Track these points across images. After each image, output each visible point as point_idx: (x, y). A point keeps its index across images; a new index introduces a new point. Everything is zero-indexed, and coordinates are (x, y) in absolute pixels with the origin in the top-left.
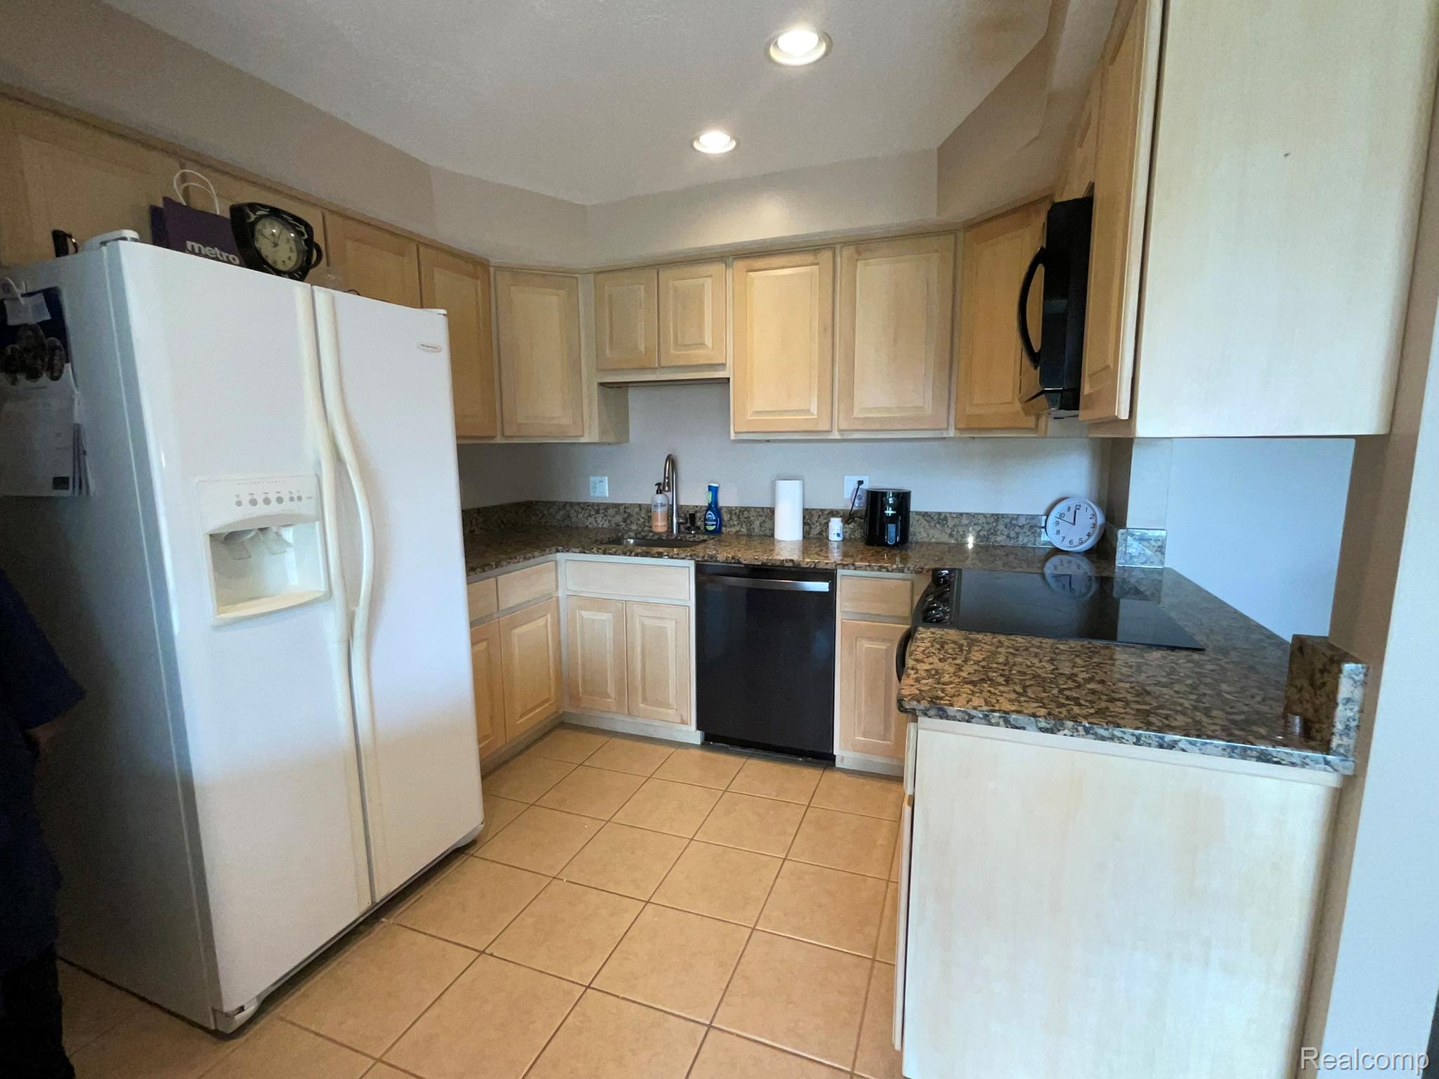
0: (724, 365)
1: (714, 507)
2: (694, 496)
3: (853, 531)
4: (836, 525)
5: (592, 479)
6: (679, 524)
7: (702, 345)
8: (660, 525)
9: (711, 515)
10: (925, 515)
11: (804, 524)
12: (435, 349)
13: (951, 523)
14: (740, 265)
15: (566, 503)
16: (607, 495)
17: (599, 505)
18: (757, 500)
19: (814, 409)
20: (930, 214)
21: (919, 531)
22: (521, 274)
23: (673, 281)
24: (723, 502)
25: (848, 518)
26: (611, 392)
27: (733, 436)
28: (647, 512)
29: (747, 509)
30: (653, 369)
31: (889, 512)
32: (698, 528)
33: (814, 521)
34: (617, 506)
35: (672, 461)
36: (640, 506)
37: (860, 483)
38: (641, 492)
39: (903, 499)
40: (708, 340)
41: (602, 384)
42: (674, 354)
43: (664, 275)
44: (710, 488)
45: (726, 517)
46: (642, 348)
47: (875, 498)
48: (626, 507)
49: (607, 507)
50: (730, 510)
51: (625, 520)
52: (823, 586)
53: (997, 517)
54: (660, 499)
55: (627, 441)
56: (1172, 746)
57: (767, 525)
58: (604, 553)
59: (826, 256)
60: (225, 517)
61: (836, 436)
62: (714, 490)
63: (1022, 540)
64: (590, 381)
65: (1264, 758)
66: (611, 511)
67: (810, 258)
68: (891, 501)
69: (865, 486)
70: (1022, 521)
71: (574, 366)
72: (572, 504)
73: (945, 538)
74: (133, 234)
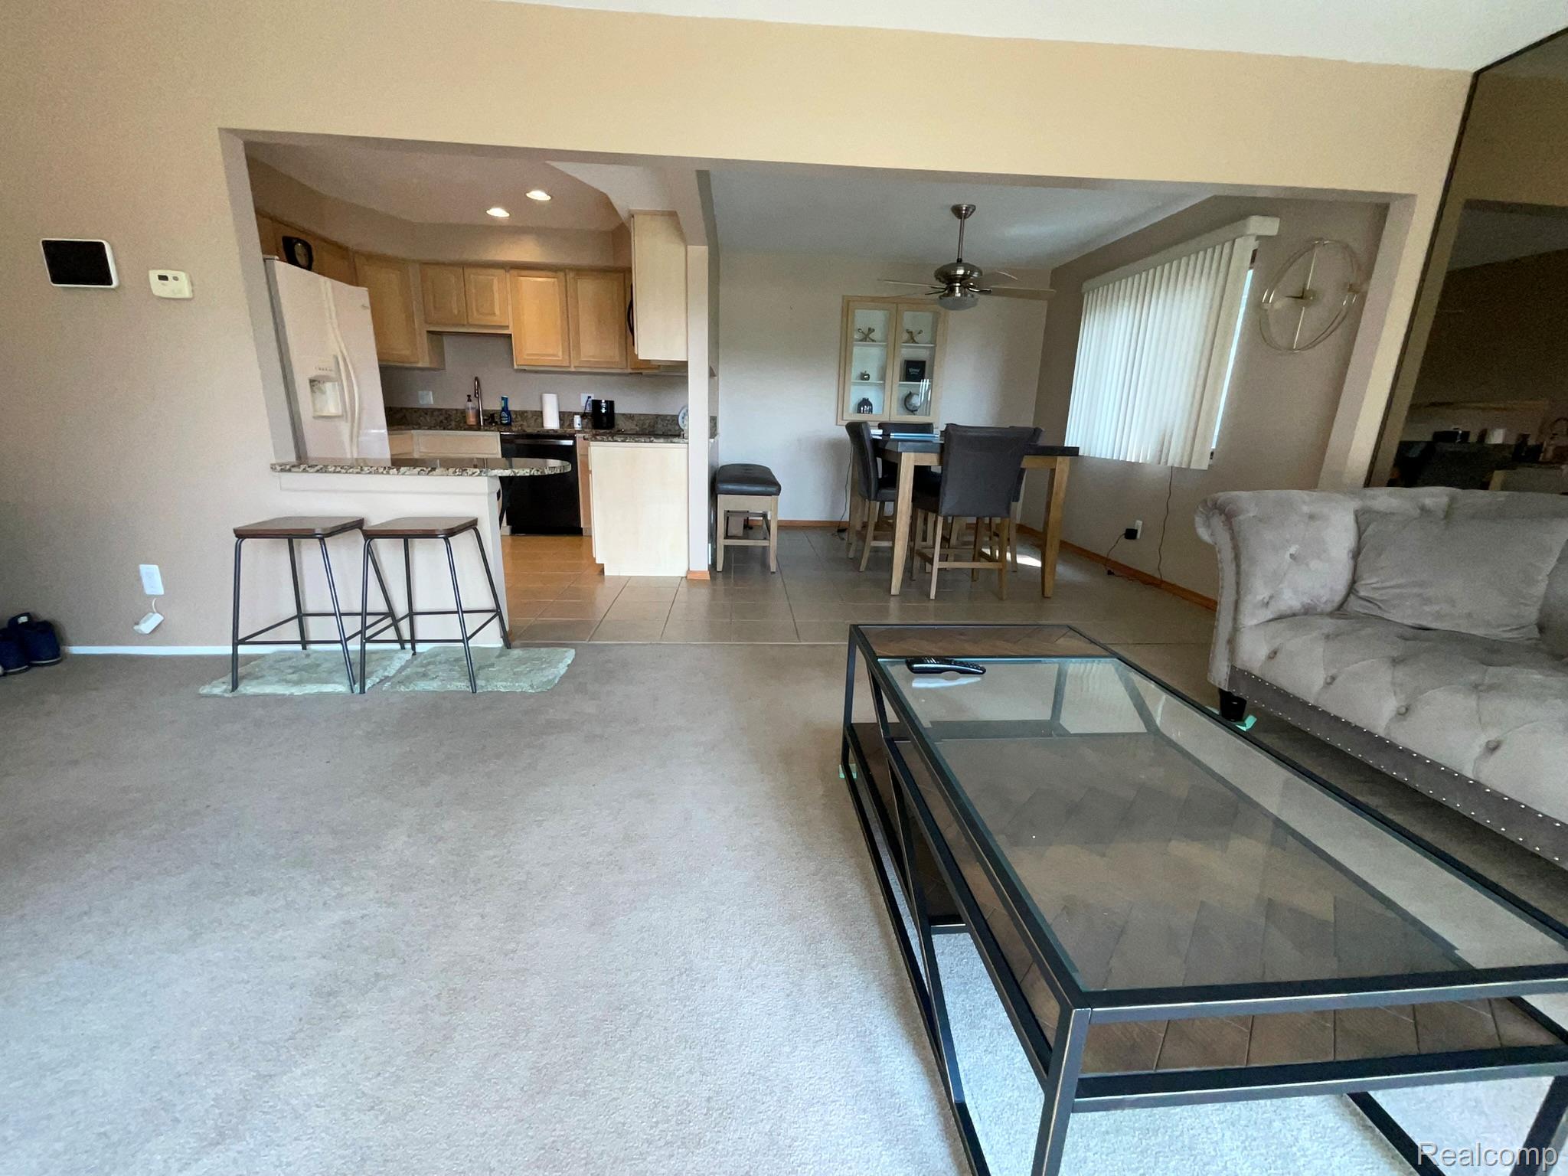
0: (508, 327)
1: (505, 409)
2: (493, 405)
3: (587, 423)
4: (577, 419)
5: (420, 392)
6: (484, 420)
7: (494, 314)
8: (472, 420)
9: (504, 414)
10: (623, 415)
11: (560, 419)
12: (367, 308)
13: (636, 418)
14: (514, 272)
15: (401, 409)
16: (432, 402)
17: (426, 409)
18: (532, 407)
19: (560, 354)
20: (611, 263)
21: (621, 424)
22: (371, 258)
23: (472, 275)
24: (511, 408)
25: (583, 416)
26: (435, 337)
27: (516, 367)
28: (463, 413)
29: (526, 412)
30: (463, 325)
31: (603, 411)
32: (496, 423)
33: (565, 417)
34: (440, 410)
35: (476, 379)
36: (456, 410)
37: (589, 397)
38: (457, 402)
39: (610, 405)
40: (497, 312)
41: (429, 332)
42: (475, 317)
43: (468, 271)
44: (503, 398)
45: (513, 416)
46: (456, 312)
47: (596, 404)
48: (447, 410)
49: (434, 410)
50: (516, 412)
51: (446, 419)
52: (570, 443)
53: (658, 416)
54: (470, 405)
55: (444, 369)
56: (651, 442)
57: (539, 421)
58: (444, 429)
59: (561, 274)
60: (313, 374)
61: (573, 369)
62: (505, 400)
63: (669, 427)
64: (421, 329)
65: (672, 442)
66: (436, 413)
67: (550, 274)
68: (604, 405)
69: (593, 398)
70: (668, 418)
71: (410, 318)
72: (407, 409)
73: (634, 427)
74: (277, 257)
